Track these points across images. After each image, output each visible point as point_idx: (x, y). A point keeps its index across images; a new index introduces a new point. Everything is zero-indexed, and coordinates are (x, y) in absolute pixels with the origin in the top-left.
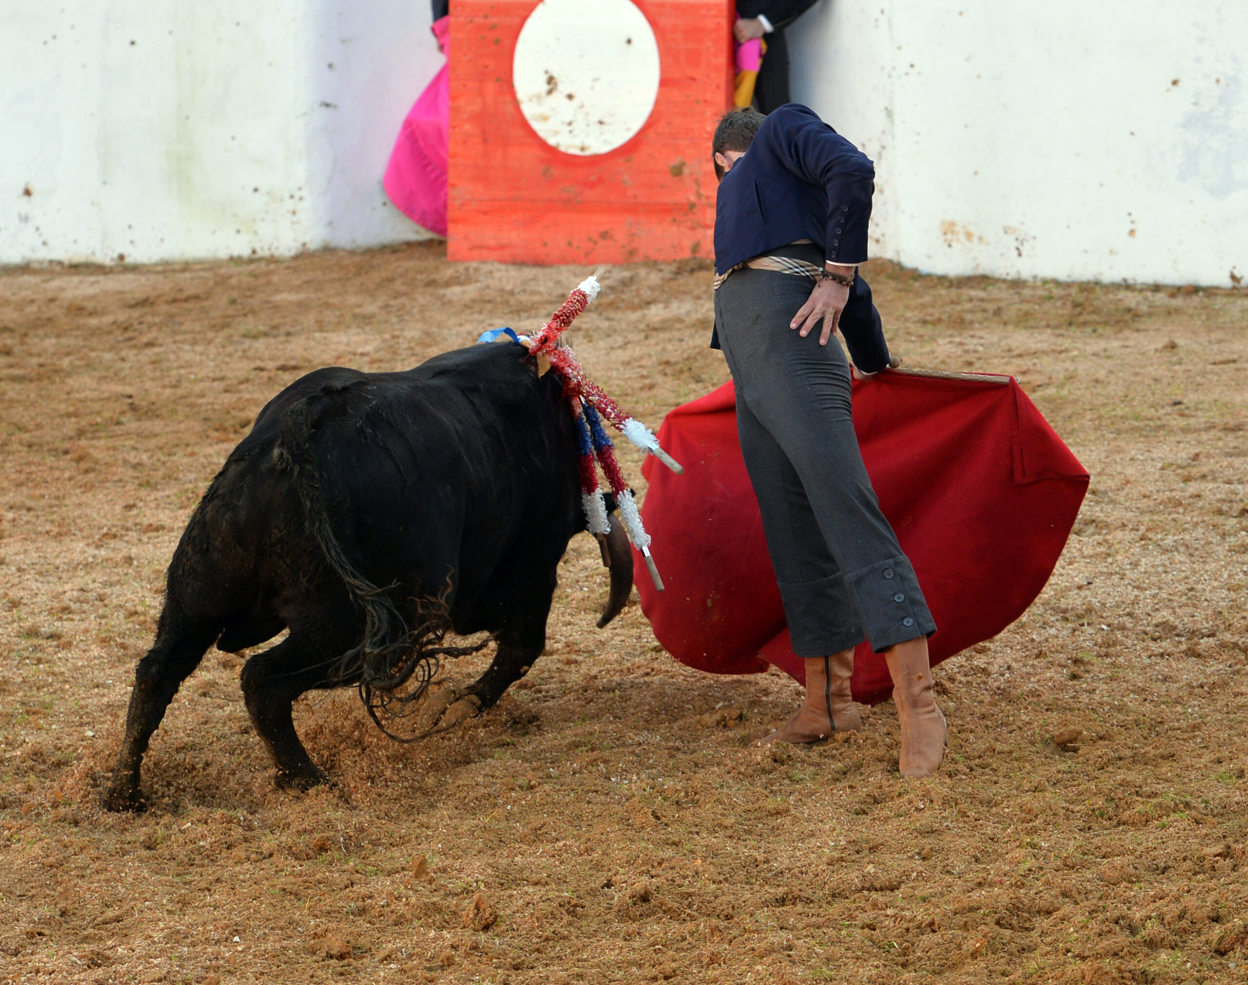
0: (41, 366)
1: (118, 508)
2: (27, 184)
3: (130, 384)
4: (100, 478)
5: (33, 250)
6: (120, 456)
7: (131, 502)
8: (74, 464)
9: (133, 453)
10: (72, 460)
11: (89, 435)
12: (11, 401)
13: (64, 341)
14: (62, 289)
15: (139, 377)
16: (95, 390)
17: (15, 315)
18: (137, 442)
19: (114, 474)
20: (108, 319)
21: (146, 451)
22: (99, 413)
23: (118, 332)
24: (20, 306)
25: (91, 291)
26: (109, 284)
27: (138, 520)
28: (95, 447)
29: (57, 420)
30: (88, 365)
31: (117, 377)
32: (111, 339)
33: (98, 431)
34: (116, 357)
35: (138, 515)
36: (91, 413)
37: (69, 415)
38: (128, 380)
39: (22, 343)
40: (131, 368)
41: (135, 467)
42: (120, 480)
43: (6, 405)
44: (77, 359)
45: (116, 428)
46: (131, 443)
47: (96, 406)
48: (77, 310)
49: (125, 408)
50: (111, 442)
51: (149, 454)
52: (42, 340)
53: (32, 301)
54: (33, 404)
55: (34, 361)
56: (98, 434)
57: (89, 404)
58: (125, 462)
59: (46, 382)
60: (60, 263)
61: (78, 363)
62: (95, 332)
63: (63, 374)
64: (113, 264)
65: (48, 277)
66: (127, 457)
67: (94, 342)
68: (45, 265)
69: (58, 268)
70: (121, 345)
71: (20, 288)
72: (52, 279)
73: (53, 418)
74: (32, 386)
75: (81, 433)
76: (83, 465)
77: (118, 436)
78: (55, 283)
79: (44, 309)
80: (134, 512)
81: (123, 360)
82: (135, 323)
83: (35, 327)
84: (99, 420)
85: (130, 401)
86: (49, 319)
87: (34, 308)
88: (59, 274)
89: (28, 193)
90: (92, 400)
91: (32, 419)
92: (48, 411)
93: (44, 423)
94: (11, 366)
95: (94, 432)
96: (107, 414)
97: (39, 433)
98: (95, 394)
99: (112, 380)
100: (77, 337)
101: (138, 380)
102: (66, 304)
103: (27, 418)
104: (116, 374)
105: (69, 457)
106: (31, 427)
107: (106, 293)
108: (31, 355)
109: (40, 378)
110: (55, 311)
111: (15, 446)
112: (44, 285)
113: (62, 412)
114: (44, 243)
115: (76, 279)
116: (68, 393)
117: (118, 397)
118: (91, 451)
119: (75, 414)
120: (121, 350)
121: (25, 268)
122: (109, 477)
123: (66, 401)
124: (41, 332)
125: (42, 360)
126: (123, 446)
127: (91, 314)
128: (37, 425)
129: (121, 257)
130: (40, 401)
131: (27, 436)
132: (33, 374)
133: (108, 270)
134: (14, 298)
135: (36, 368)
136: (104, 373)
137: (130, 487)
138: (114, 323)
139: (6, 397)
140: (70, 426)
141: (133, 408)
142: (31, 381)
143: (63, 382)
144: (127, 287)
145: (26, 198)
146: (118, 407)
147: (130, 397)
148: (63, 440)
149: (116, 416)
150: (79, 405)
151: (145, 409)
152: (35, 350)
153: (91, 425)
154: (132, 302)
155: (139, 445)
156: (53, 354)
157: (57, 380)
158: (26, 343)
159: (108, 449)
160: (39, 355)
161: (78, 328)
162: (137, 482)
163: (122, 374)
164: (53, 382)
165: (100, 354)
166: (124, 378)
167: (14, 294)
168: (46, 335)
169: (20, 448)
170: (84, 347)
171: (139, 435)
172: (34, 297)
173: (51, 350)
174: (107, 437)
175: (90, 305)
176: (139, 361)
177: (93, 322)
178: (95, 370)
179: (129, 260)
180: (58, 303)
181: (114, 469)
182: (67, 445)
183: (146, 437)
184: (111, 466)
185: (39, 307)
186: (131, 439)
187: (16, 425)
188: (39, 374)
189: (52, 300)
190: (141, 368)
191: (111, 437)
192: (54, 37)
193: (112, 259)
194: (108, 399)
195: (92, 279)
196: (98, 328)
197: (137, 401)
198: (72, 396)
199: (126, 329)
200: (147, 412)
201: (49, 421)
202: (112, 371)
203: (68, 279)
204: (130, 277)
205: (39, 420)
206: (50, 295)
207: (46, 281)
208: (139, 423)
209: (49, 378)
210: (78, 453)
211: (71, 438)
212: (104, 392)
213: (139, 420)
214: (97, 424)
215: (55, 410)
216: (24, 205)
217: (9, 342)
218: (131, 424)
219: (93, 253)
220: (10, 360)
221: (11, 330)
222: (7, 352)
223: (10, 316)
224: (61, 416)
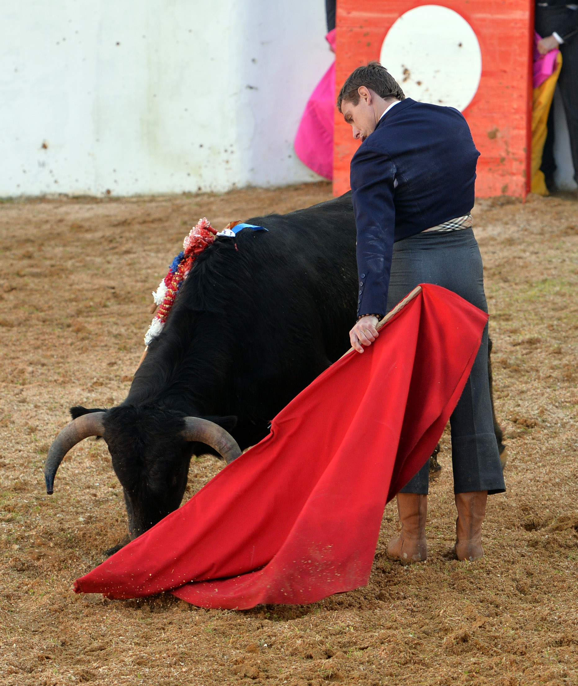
0: (52, 266)
1: (104, 365)
2: (44, 140)
3: (113, 279)
4: (92, 344)
5: (48, 186)
6: (106, 329)
7: (113, 361)
8: (74, 334)
9: (115, 327)
10: (73, 331)
11: (85, 314)
12: (31, 290)
13: (68, 249)
14: (67, 213)
15: (120, 274)
16: (90, 283)
17: (35, 231)
18: (118, 319)
19: (102, 341)
20: (98, 234)
21: (124, 326)
22: (92, 299)
23: (105, 244)
24: (38, 225)
25: (87, 215)
26: (100, 210)
27: (118, 373)
28: (89, 323)
29: (63, 304)
30: (85, 266)
31: (105, 274)
32: (100, 248)
33: (91, 311)
34: (104, 261)
35: (118, 370)
36: (87, 299)
37: (71, 300)
38: (112, 276)
39: (40, 250)
40: (114, 268)
41: (116, 336)
42: (106, 346)
43: (28, 293)
44: (77, 262)
45: (104, 309)
46: (114, 320)
47: (90, 295)
48: (77, 228)
49: (110, 295)
50: (100, 319)
51: (125, 328)
52: (53, 248)
53: (47, 222)
54: (47, 292)
55: (48, 263)
56: (91, 314)
57: (85, 292)
58: (109, 333)
59: (55, 277)
60: (66, 195)
61: (78, 264)
62: (90, 243)
63: (67, 272)
64: (102, 196)
65: (57, 205)
66: (111, 330)
67: (89, 250)
68: (56, 197)
69: (65, 199)
70: (107, 252)
71: (39, 212)
72: (61, 206)
73: (60, 302)
74: (46, 280)
75: (79, 313)
76: (80, 335)
77: (105, 315)
78: (63, 209)
79: (55, 227)
80: (115, 367)
81: (109, 262)
82: (117, 237)
83: (49, 239)
84: (91, 304)
85: (113, 291)
86: (59, 234)
87: (48, 226)
88: (66, 203)
89: (44, 146)
90: (87, 290)
91: (46, 302)
92: (57, 297)
93: (54, 305)
94: (32, 266)
95: (88, 312)
96: (97, 300)
97: (50, 312)
98: (89, 286)
99: (101, 276)
100: (77, 246)
101: (119, 277)
102: (70, 223)
103: (42, 302)
104: (104, 272)
105: (71, 329)
106: (45, 308)
107: (97, 216)
108: (46, 258)
109: (52, 274)
110: (62, 228)
111: (34, 322)
112: (55, 211)
113: (67, 298)
114: (56, 182)
115: (77, 207)
116: (71, 285)
117: (105, 288)
118: (86, 325)
119: (76, 300)
120: (107, 255)
121: (42, 199)
122: (98, 343)
123: (69, 290)
124: (53, 243)
125: (53, 262)
126: (108, 322)
127: (88, 230)
128: (49, 307)
129: (108, 192)
130: (51, 290)
131: (42, 314)
132: (47, 272)
133: (98, 200)
134: (34, 219)
135: (49, 267)
136: (96, 272)
137: (112, 350)
138: (103, 237)
139: (28, 288)
140: (72, 308)
141: (115, 296)
142: (46, 276)
143: (67, 277)
144: (112, 212)
145: (43, 150)
146: (105, 295)
147: (113, 288)
148: (67, 317)
149: (103, 301)
150: (78, 293)
151: (123, 297)
152: (48, 255)
153: (87, 307)
154: (116, 223)
155: (119, 322)
156: (61, 258)
157: (64, 276)
158: (43, 251)
159: (98, 324)
160: (51, 259)
161: (78, 240)
162: (117, 346)
163: (108, 272)
164: (60, 278)
165: (93, 258)
166: (109, 275)
167: (34, 216)
168: (56, 245)
169: (37, 322)
170: (82, 253)
171: (119, 314)
173: (60, 255)
174: (96, 316)
175: (87, 225)
176: (120, 263)
177: (89, 236)
178: (89, 269)
179: (114, 194)
180: (65, 223)
181: (102, 338)
182: (69, 321)
183: (124, 316)
184: (100, 335)
185: (52, 226)
186: (114, 317)
187: (35, 306)
188: (51, 272)
189: (61, 221)
190: (121, 268)
191: (100, 316)
192: (64, 39)
193: (102, 193)
194: (98, 289)
195: (88, 206)
196: (92, 240)
197: (117, 291)
198: (74, 287)
199: (111, 241)
200: (125, 299)
201: (57, 304)
202: (101, 270)
203: (71, 206)
204: (114, 205)
205: (51, 303)
206: (59, 217)
207: (56, 208)
208: (119, 306)
209: (58, 274)
210: (77, 327)
211: (72, 316)
212: (95, 285)
213: (119, 304)
214: (90, 307)
215: (62, 297)
216: (42, 155)
217: (31, 249)
218: (114, 307)
219: (89, 189)
220: (32, 262)
221: (32, 242)
222: (29, 256)
223: (32, 231)
224: (66, 301)
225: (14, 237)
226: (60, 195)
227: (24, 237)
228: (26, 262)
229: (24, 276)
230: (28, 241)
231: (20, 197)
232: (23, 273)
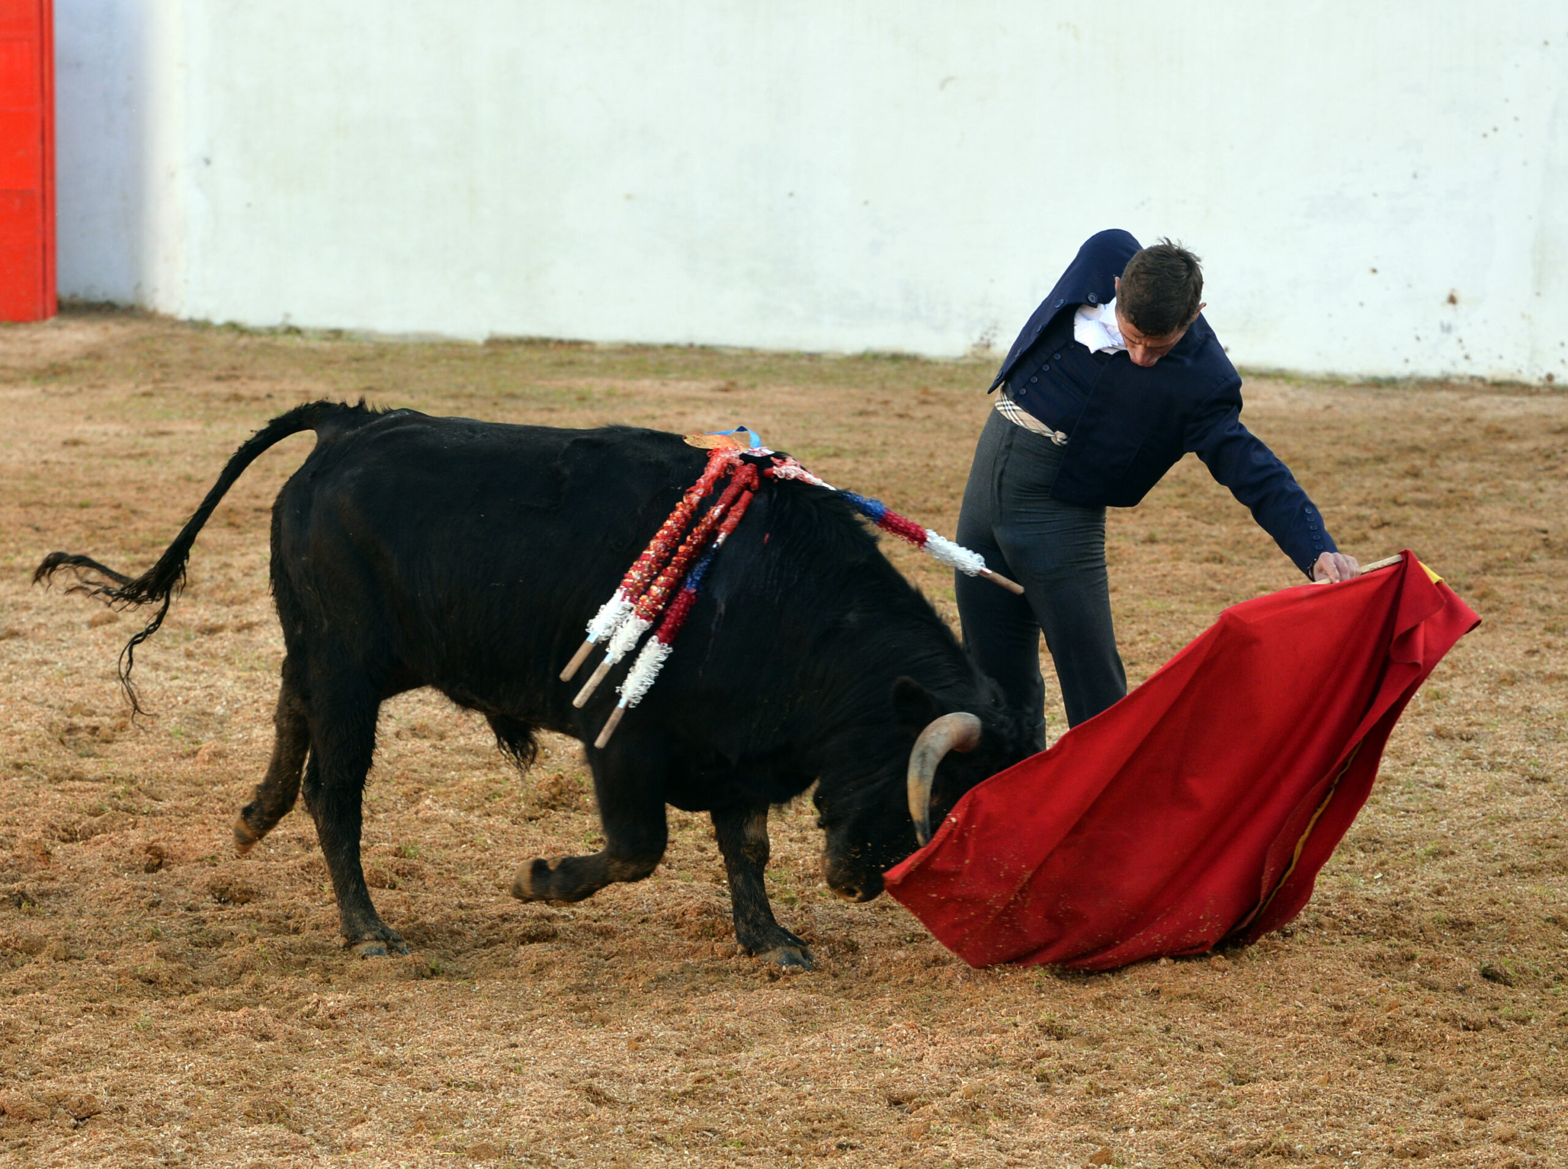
0: (1451, 491)
1: (1519, 653)
2: (1453, 290)
3: (1546, 518)
4: (1503, 619)
5: (1454, 364)
6: (1528, 596)
7: (1535, 647)
8: (1476, 601)
9: (1542, 594)
10: (1474, 597)
11: (1496, 571)
12: (1414, 527)
13: (1478, 465)
14: (1482, 409)
15: (1557, 511)
16: (1508, 522)
17: (1427, 433)
18: (1548, 582)
19: (1519, 615)
20: (1528, 445)
21: (1556, 593)
22: (1509, 547)
23: (1538, 460)
24: (1434, 425)
25: (1513, 413)
26: (1535, 405)
27: (1542, 668)
28: (1501, 585)
29: (1463, 552)
30: (1502, 494)
31: (1533, 509)
32: (1530, 466)
33: (1506, 567)
34: (1533, 487)
35: (1540, 662)
36: (1501, 547)
37: (1476, 548)
38: (1544, 513)
39: (1433, 465)
40: (1549, 500)
41: (1542, 609)
42: (1525, 623)
43: (1409, 532)
44: (1491, 487)
45: (1527, 565)
46: (1541, 582)
47: (1507, 540)
48: (1496, 432)
49: (1538, 543)
50: (1519, 580)
51: (1559, 596)
52: (1454, 462)
53: (1448, 420)
54: (1438, 532)
55: (1444, 485)
56: (1505, 570)
57: (1499, 536)
58: (1532, 602)
59: (1454, 509)
60: (1482, 380)
61: (1491, 491)
62: (1514, 458)
63: (1473, 502)
64: (1541, 384)
65: (1467, 395)
66: (1535, 597)
67: (1511, 469)
68: (1466, 381)
69: (1479, 385)
70: (1541, 474)
71: (1436, 405)
72: (1472, 397)
73: (1458, 549)
74: (1439, 513)
75: (1487, 568)
76: (1486, 603)
77: (1527, 573)
78: (1474, 402)
79: (1460, 429)
80: (1536, 658)
81: (1541, 490)
82: (1559, 451)
83: (1449, 448)
84: (1508, 555)
85: (1544, 536)
86: (1465, 441)
87: (1449, 428)
88: (1481, 392)
89: (1452, 300)
90: (1502, 533)
91: (1436, 549)
92: (1453, 541)
93: (1448, 554)
94: (1418, 490)
95: (1502, 567)
96: (1517, 549)
98: (1507, 526)
99: (1527, 512)
100: (1493, 462)
101: (1556, 514)
102: (1484, 425)
103: (1431, 547)
104: (1532, 506)
105: (1471, 593)
106: (1434, 558)
107: (1528, 416)
108: (1441, 479)
109: (1448, 505)
110: (1472, 432)
112: (1462, 403)
113: (1469, 543)
114: (1467, 357)
115: (1498, 399)
116: (1478, 523)
117: (1531, 531)
118: (1496, 588)
119: (1483, 547)
120: (1540, 479)
121: (1443, 383)
122: (1513, 619)
123: (1474, 531)
124: (1454, 454)
125: (1452, 485)
126: (1532, 585)
127: (1512, 438)
128: (1440, 556)
129: (1550, 377)
130: (1446, 530)
132: (1441, 500)
133: (1534, 390)
134: (1428, 415)
135: (1445, 493)
136: (1520, 504)
137: (1535, 630)
138: (1535, 449)
139: (1410, 523)
140: (1476, 560)
141: (1547, 544)
142: (1438, 507)
143: (1473, 511)
144: (1554, 411)
145: (1450, 306)
146: (1530, 542)
147: (1545, 532)
148: (1467, 573)
149: (1527, 552)
150: (1488, 537)
151: (1561, 546)
152: (1445, 474)
153: (1499, 560)
154: (1558, 427)
155: (1549, 586)
156: (1465, 480)
157: (1467, 507)
158: (1437, 466)
159: (1515, 587)
160: (1450, 480)
161: (1495, 452)
162: (1543, 625)
163: (1539, 506)
164: (1461, 510)
165: (1517, 482)
166: (1541, 511)
167: (1428, 411)
168: (1460, 459)
170: (1499, 473)
171: (1550, 574)
172: (1449, 414)
173: (1464, 475)
174: (1514, 574)
175: (1511, 428)
176: (1559, 493)
177: (1512, 447)
178: (1509, 500)
179: (1559, 381)
180: (1477, 423)
181: (1520, 609)
182: (1470, 580)
183: (1559, 577)
184: (1516, 606)
185: (1455, 427)
186: (1542, 578)
188: (1447, 500)
189: (1470, 420)
190: (1560, 500)
191: (1520, 574)
192: (1495, 130)
193: (1540, 379)
194: (1520, 532)
195: (1516, 399)
196: (1517, 454)
197: (1551, 537)
198: (1482, 526)
199: (1548, 457)
200: (1562, 550)
201: (1452, 552)
202: (1528, 501)
203: (1489, 398)
204: (1557, 399)
205: (1443, 550)
206: (1468, 415)
207: (1465, 399)
208: (1552, 562)
209: (1458, 505)
210: (1482, 590)
211: (1476, 573)
212: (1516, 525)
213: (1553, 557)
214: (1506, 559)
215: (1461, 541)
216: (1448, 313)
217: (1418, 463)
218: (1542, 560)
219: (1520, 371)
220: (1419, 483)
221: (1422, 451)
222: (1415, 474)
223: (1423, 434)
224: (1467, 548)
225: (1394, 441)
226: (1472, 378)
227: (1409, 443)
228: (1409, 482)
229: (1405, 504)
230: (1415, 449)
231: (1409, 379)
232: (1402, 500)
